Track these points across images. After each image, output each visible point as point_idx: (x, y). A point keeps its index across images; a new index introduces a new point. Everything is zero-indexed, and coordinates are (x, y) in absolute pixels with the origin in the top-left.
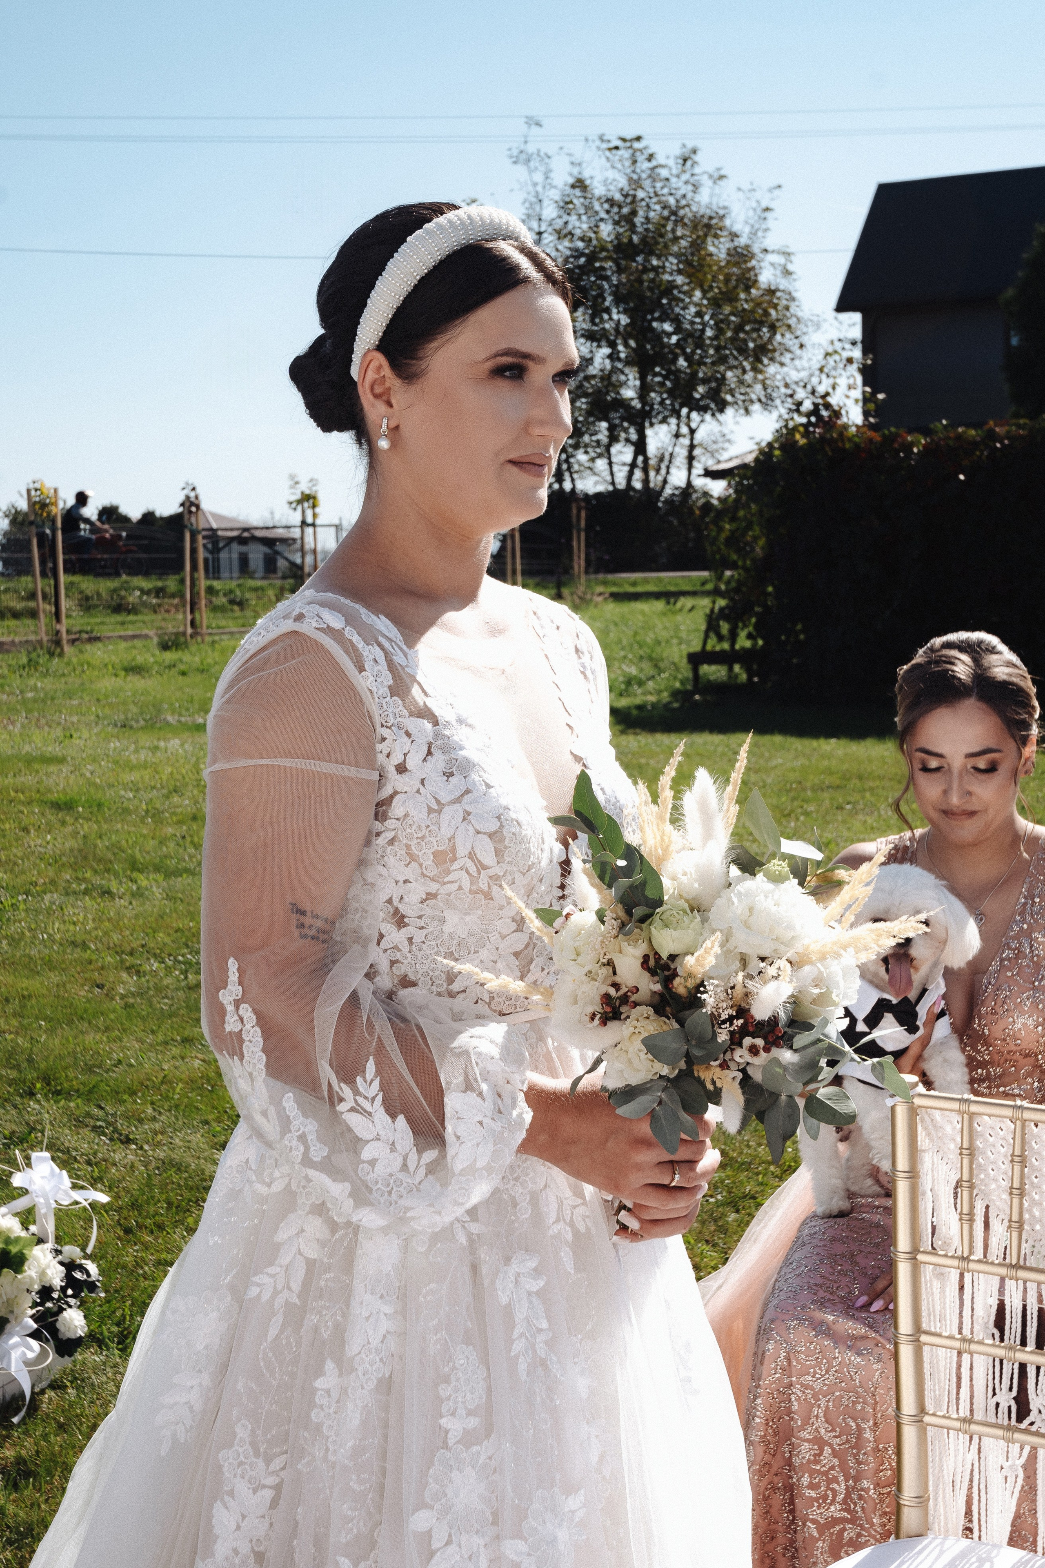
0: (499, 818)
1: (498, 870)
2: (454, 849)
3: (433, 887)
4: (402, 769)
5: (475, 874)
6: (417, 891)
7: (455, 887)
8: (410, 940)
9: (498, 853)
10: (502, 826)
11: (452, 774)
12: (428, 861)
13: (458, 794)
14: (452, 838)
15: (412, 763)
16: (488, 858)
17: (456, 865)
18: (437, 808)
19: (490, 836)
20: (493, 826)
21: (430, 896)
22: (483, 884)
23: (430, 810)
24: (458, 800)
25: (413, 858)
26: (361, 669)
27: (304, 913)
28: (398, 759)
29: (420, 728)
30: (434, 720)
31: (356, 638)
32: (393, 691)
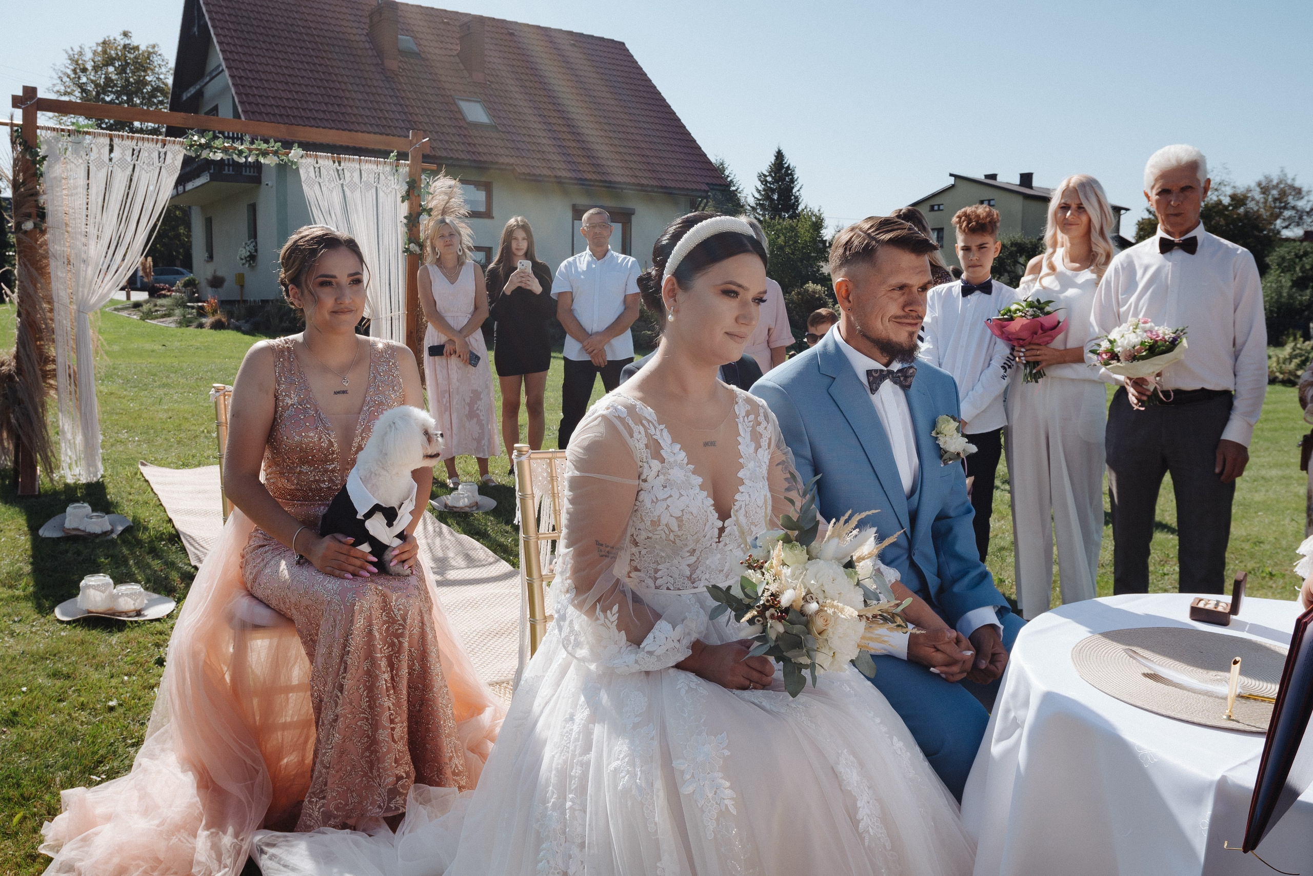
0: (682, 511)
1: (680, 533)
2: (659, 521)
3: (650, 535)
4: (645, 481)
5: (667, 533)
6: (644, 535)
7: (658, 537)
8: (640, 552)
9: (679, 526)
10: (682, 515)
11: (665, 487)
12: (649, 523)
13: (665, 496)
14: (659, 516)
15: (649, 479)
16: (675, 528)
17: (659, 528)
18: (655, 501)
19: (677, 518)
20: (679, 514)
21: (648, 538)
22: (672, 537)
23: (653, 501)
24: (665, 499)
25: (643, 521)
26: (632, 436)
27: (602, 545)
28: (643, 477)
29: (656, 464)
30: (663, 461)
31: (631, 422)
32: (647, 446)
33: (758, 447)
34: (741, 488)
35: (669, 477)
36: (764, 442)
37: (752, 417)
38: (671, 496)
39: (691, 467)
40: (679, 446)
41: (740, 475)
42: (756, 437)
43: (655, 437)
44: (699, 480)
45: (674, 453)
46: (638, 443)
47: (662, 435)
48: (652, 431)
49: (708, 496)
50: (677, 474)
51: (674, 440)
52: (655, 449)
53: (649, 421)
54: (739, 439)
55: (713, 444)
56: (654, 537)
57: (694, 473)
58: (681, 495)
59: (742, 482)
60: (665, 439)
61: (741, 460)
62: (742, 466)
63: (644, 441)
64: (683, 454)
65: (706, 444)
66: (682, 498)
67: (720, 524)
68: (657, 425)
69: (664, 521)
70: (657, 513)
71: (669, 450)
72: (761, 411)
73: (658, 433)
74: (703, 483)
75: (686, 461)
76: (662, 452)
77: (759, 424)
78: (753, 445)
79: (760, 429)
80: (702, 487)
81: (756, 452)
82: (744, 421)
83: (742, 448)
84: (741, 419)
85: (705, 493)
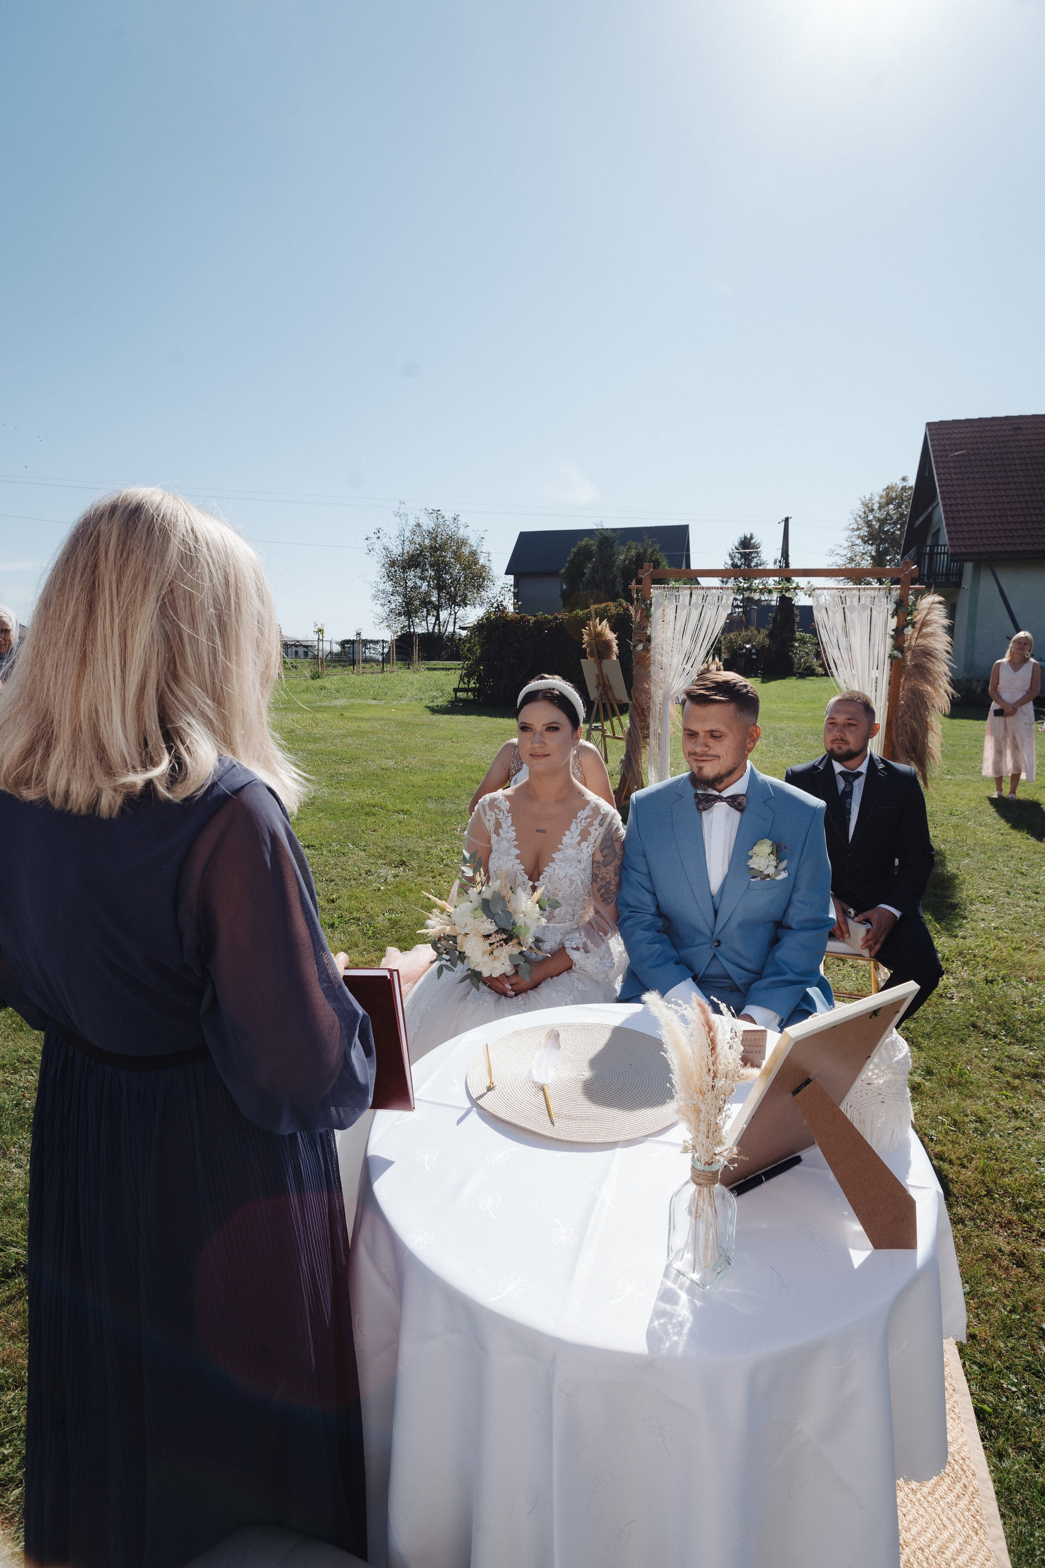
15: (493, 845)
26: (485, 818)
28: (491, 842)
29: (495, 837)
30: (498, 835)
31: (488, 809)
32: (493, 825)
33: (584, 840)
34: (550, 864)
35: (499, 846)
36: (591, 839)
37: (589, 820)
39: (516, 843)
40: (513, 829)
41: (554, 856)
42: (584, 835)
43: (500, 820)
45: (509, 832)
46: (489, 822)
47: (506, 820)
48: (499, 816)
49: (523, 864)
50: (504, 845)
51: (512, 825)
52: (496, 827)
53: (500, 810)
54: (566, 832)
55: (544, 831)
57: (516, 847)
58: (500, 858)
59: (553, 860)
60: (506, 823)
61: (560, 846)
62: (559, 850)
63: (493, 821)
64: (514, 834)
65: (538, 831)
67: (530, 883)
68: (506, 813)
71: (506, 830)
73: (504, 818)
74: (520, 854)
75: (514, 838)
76: (501, 831)
77: (593, 825)
78: (579, 839)
79: (591, 829)
80: (517, 857)
81: (579, 844)
82: (581, 822)
83: (566, 840)
84: (579, 820)
85: (519, 861)
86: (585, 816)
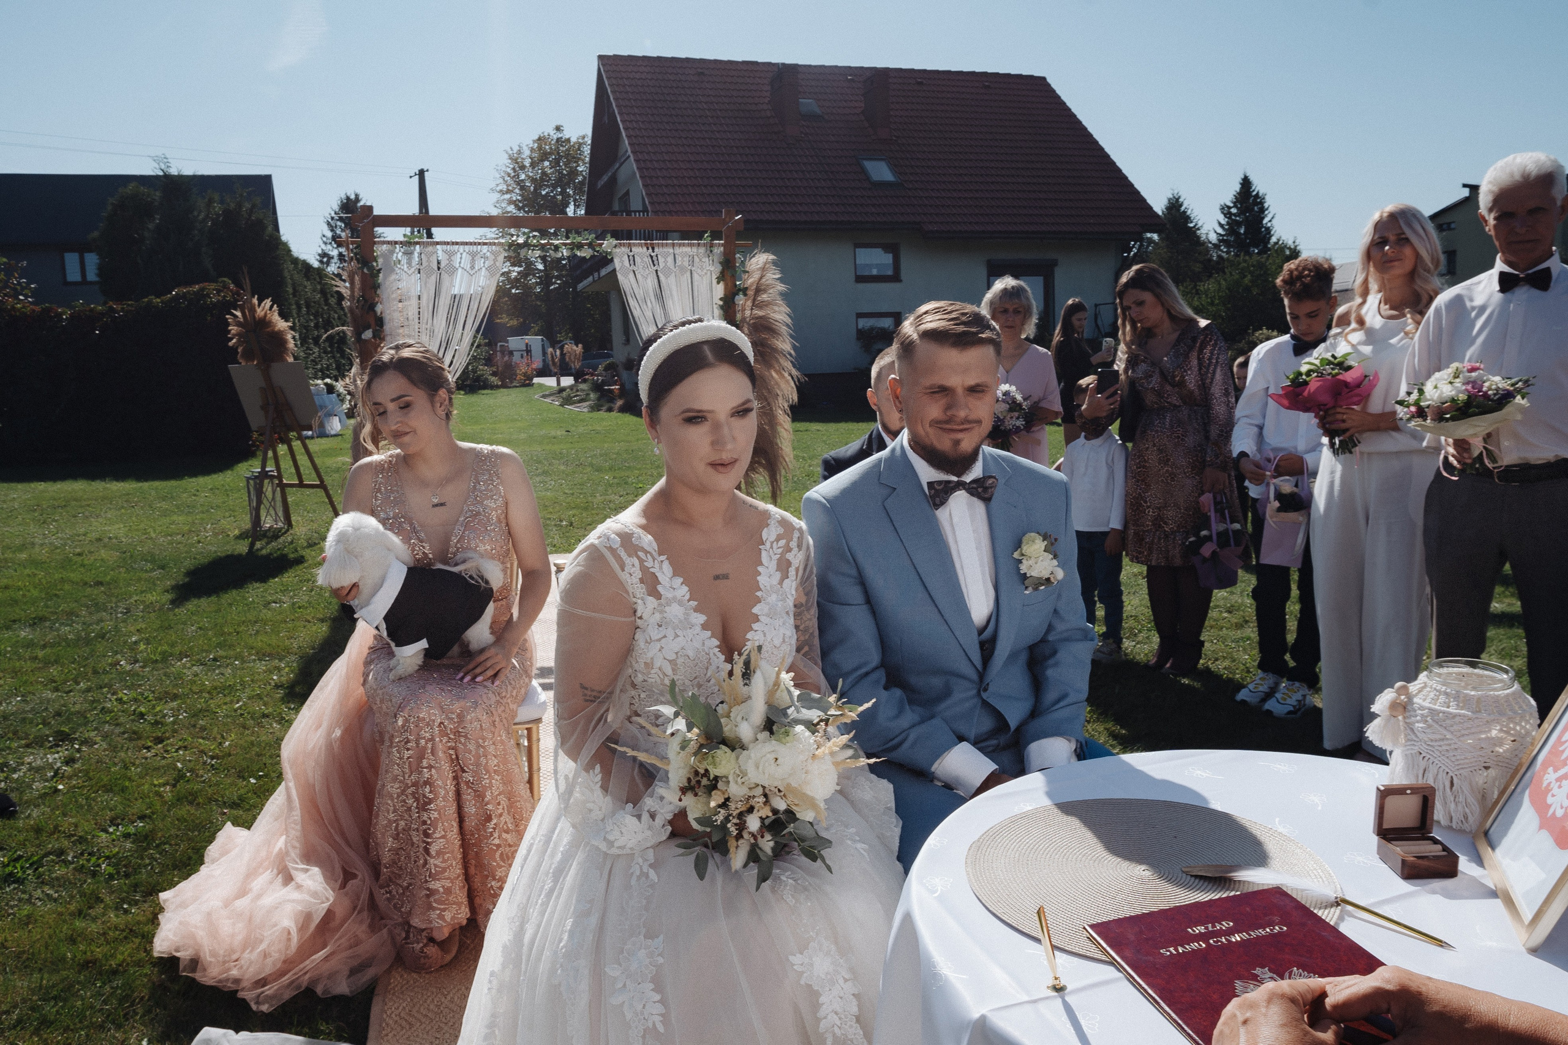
0: (677, 653)
1: (675, 678)
2: (653, 663)
4: (641, 618)
5: (662, 677)
8: (639, 695)
9: (673, 670)
10: (677, 657)
11: (660, 626)
12: (643, 665)
13: (660, 636)
14: (652, 658)
15: (645, 616)
16: (669, 671)
17: (653, 671)
18: (649, 642)
19: (670, 661)
20: (674, 657)
21: (645, 681)
22: (667, 682)
23: (647, 642)
24: (659, 640)
25: (637, 662)
26: (623, 570)
27: (586, 689)
28: (639, 614)
29: (651, 601)
30: (658, 596)
31: (623, 554)
32: (642, 581)
33: (785, 576)
34: (755, 626)
35: (665, 615)
36: (794, 572)
37: (782, 543)
38: (665, 637)
39: (694, 603)
40: (681, 580)
41: (755, 610)
42: (784, 566)
43: (652, 570)
44: (701, 618)
45: (674, 587)
46: (631, 576)
47: (661, 568)
48: (649, 564)
49: (713, 636)
50: (675, 611)
51: (676, 574)
52: (651, 583)
53: (646, 552)
54: (760, 569)
55: (725, 577)
56: (649, 680)
57: (696, 610)
58: (677, 636)
59: (756, 619)
60: (664, 572)
61: (759, 594)
62: (758, 600)
63: (638, 574)
64: (685, 589)
65: (717, 578)
66: (679, 639)
67: (729, 666)
68: (656, 557)
69: (657, 664)
70: (650, 655)
71: (668, 585)
72: (796, 535)
73: (657, 565)
74: (706, 621)
75: (688, 597)
76: (659, 588)
77: (790, 550)
78: (778, 575)
79: (790, 556)
80: (705, 627)
81: (781, 583)
82: (772, 547)
83: (762, 580)
84: (768, 545)
85: (709, 633)
86: (773, 538)
